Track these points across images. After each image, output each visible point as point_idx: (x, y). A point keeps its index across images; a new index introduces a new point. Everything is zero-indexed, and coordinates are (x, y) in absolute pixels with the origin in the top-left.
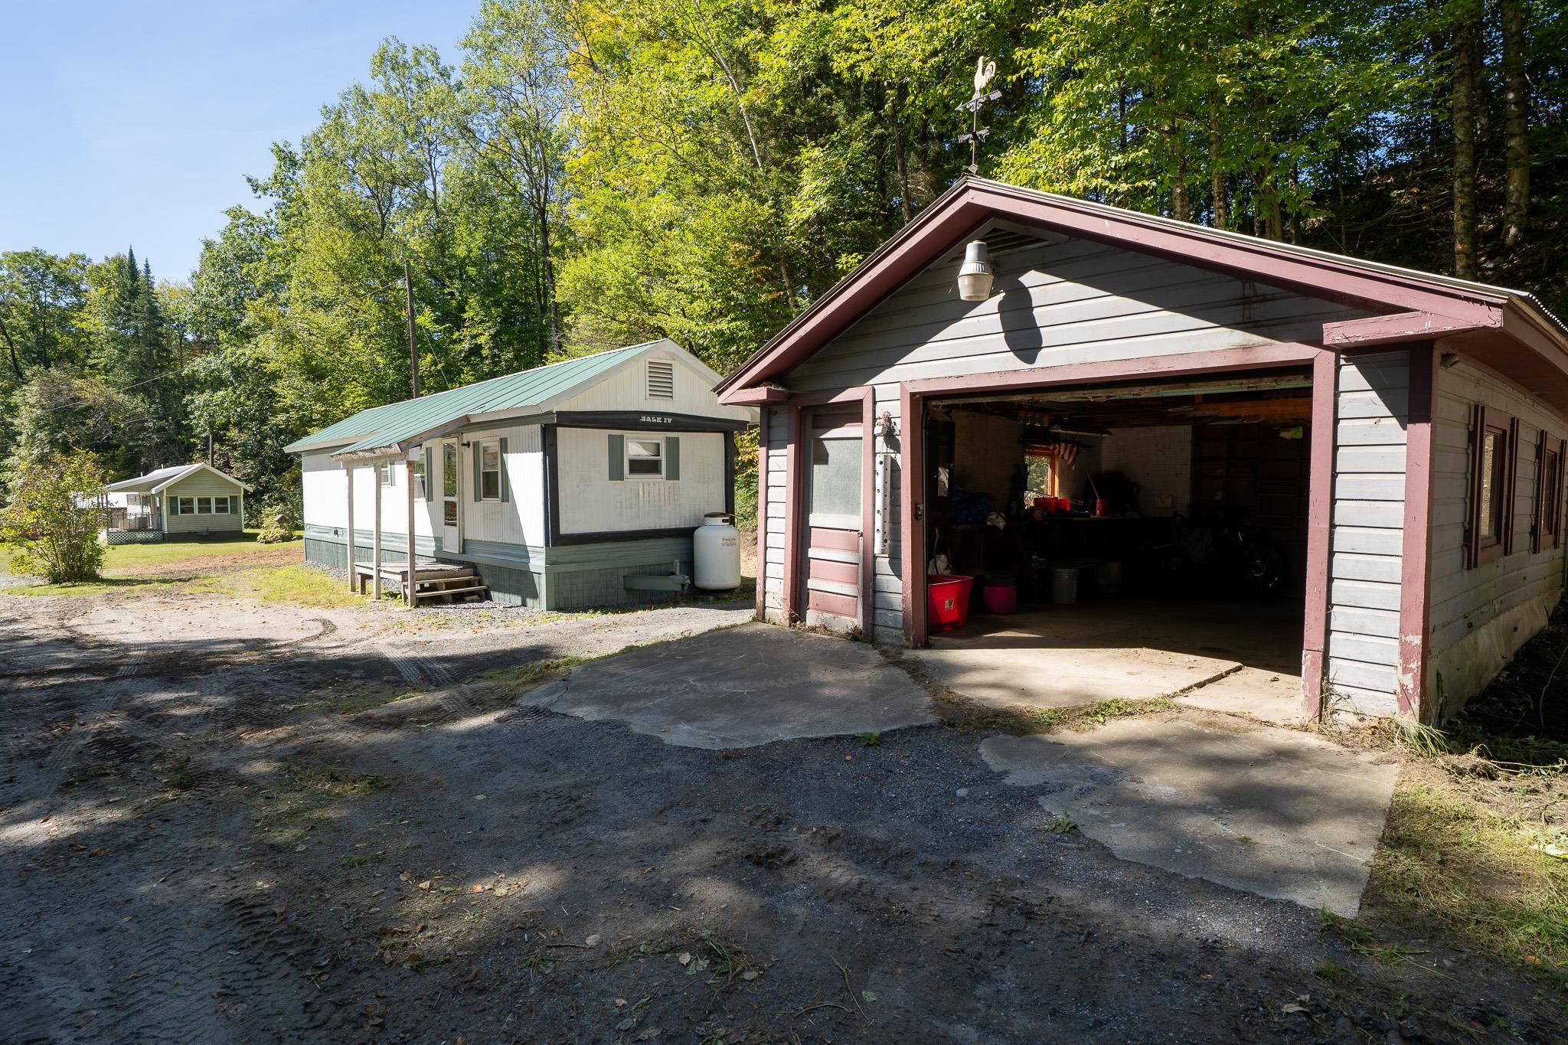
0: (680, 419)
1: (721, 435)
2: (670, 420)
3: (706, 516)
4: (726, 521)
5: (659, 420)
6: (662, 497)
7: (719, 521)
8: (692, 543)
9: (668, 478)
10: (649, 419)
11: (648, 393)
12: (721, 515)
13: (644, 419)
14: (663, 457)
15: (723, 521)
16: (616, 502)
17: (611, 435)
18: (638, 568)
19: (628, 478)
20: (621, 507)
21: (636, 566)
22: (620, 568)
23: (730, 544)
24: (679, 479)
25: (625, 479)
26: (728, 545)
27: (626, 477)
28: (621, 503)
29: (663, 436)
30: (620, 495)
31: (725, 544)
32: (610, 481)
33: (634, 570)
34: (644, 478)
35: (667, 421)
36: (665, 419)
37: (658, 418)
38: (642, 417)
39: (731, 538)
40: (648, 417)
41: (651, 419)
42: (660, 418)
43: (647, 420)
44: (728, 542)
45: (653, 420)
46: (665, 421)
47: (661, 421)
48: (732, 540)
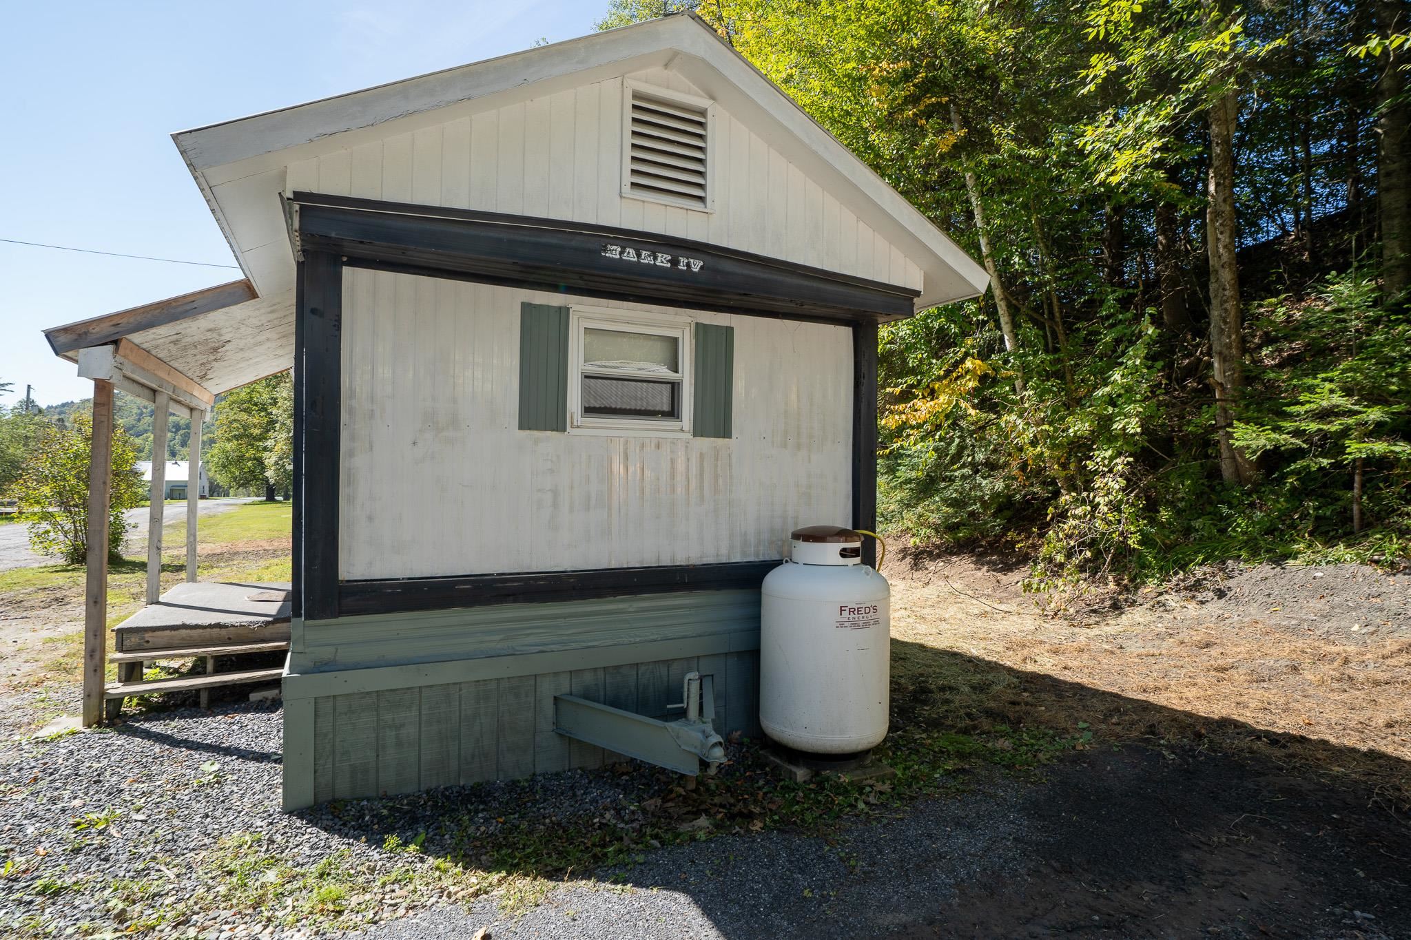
0: (727, 266)
1: (844, 335)
2: (696, 266)
3: (797, 536)
4: (854, 552)
5: (663, 260)
6: (680, 478)
7: (830, 552)
8: (757, 603)
9: (700, 430)
10: (630, 255)
11: (628, 178)
12: (841, 534)
13: (614, 252)
14: (687, 376)
15: (844, 553)
16: (539, 490)
17: (530, 305)
18: (601, 674)
19: (578, 427)
20: (555, 505)
21: (595, 670)
22: (544, 675)
23: (861, 623)
24: (730, 437)
25: (569, 428)
26: (855, 626)
27: (572, 423)
28: (555, 493)
29: (689, 320)
30: (552, 471)
31: (846, 624)
32: (521, 432)
33: (588, 678)
34: (627, 429)
35: (688, 265)
36: (682, 259)
37: (660, 255)
38: (609, 247)
39: (864, 606)
40: (627, 250)
41: (639, 255)
42: (665, 256)
43: (625, 257)
44: (857, 616)
45: (646, 259)
46: (682, 267)
47: (669, 265)
48: (867, 610)
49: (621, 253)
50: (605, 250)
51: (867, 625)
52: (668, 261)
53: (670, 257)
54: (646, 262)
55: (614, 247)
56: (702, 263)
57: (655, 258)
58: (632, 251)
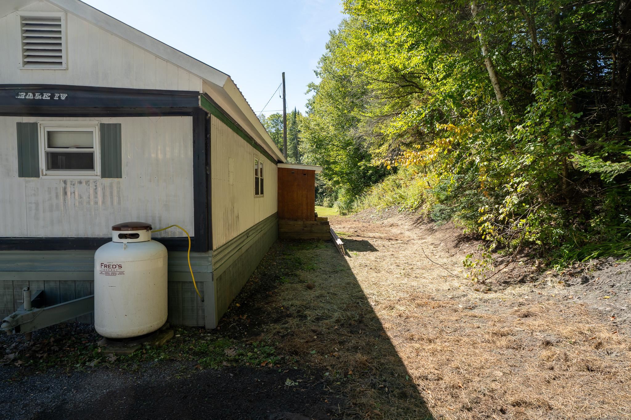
1: (188, 120)
5: (46, 96)
9: (105, 174)
13: (22, 96)
14: (97, 150)
16: (30, 203)
17: (21, 123)
18: (58, 283)
19: (46, 175)
20: (37, 209)
21: (55, 281)
22: (33, 281)
23: (110, 273)
24: (121, 177)
25: (41, 176)
26: (107, 274)
27: (42, 173)
28: (37, 204)
29: (97, 122)
30: (35, 195)
31: (103, 273)
32: (20, 178)
33: (52, 285)
34: (69, 175)
35: (59, 97)
36: (56, 95)
37: (45, 94)
38: (20, 93)
39: (112, 264)
40: (29, 94)
41: (34, 95)
42: (48, 94)
43: (27, 97)
44: (108, 269)
45: (38, 97)
46: (56, 98)
47: (49, 98)
48: (114, 267)
49: (25, 96)
50: (18, 95)
51: (114, 274)
52: (49, 96)
53: (50, 94)
54: (38, 98)
55: (22, 93)
56: (67, 95)
57: (43, 96)
58: (31, 94)
